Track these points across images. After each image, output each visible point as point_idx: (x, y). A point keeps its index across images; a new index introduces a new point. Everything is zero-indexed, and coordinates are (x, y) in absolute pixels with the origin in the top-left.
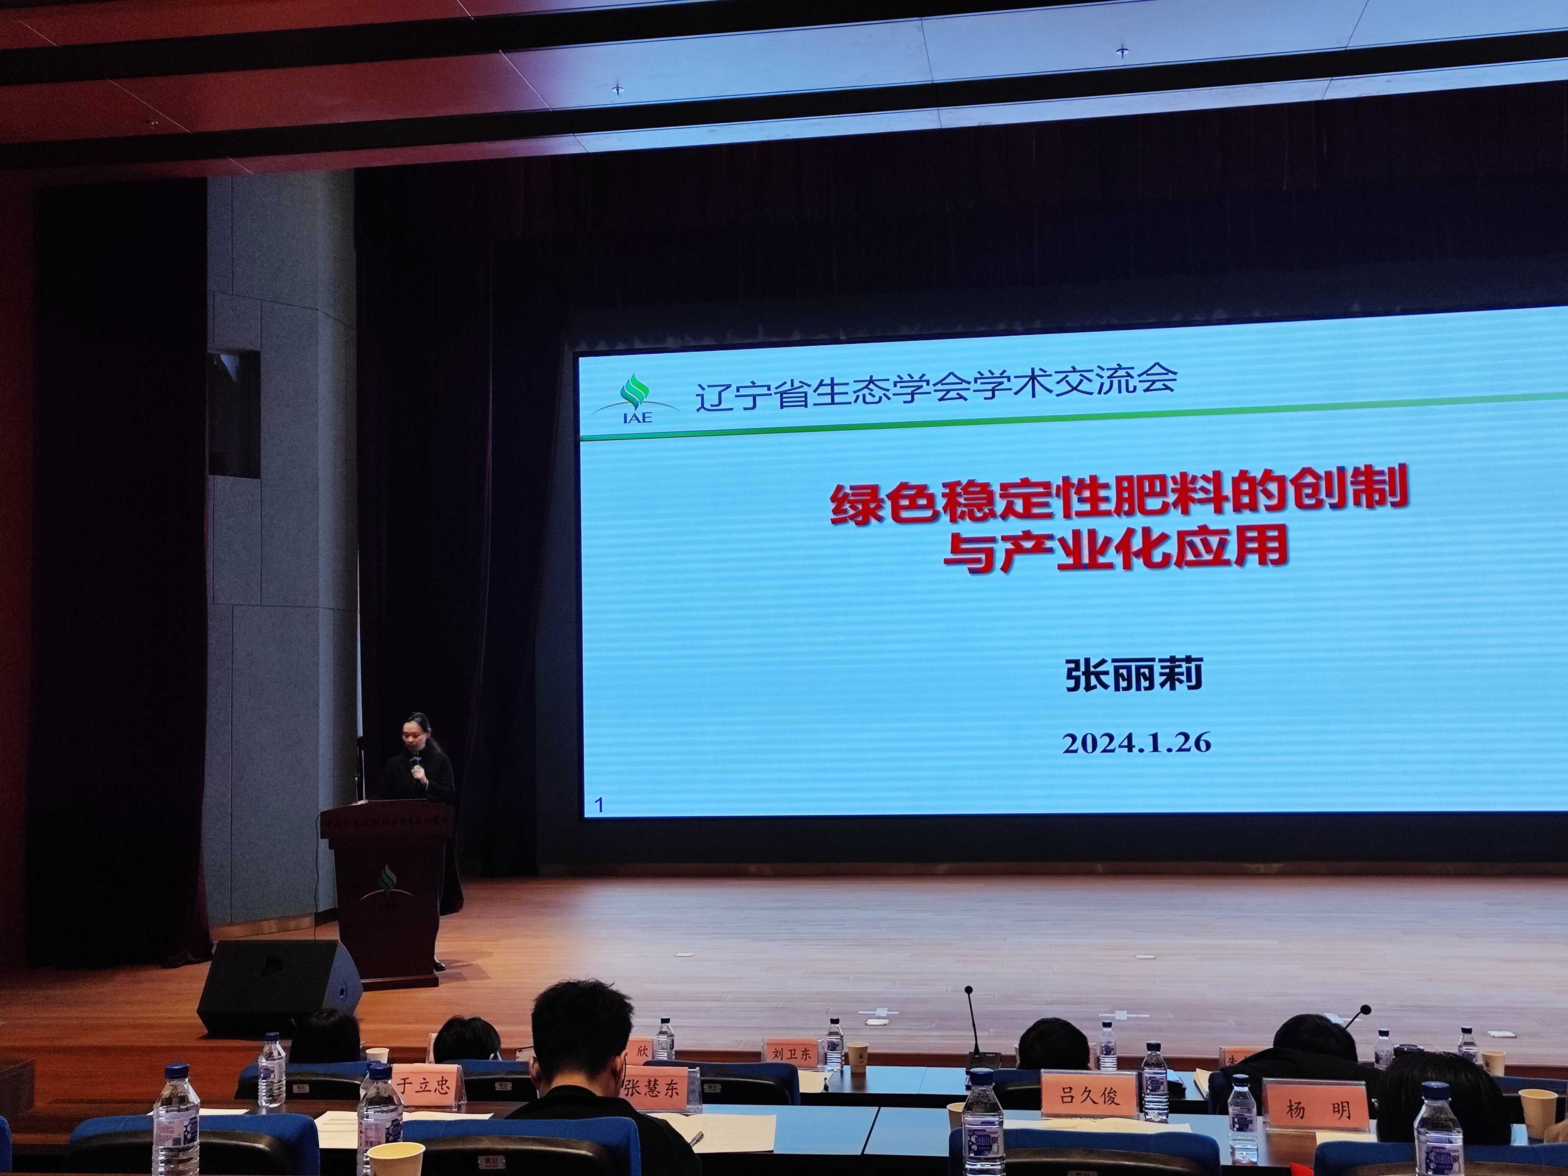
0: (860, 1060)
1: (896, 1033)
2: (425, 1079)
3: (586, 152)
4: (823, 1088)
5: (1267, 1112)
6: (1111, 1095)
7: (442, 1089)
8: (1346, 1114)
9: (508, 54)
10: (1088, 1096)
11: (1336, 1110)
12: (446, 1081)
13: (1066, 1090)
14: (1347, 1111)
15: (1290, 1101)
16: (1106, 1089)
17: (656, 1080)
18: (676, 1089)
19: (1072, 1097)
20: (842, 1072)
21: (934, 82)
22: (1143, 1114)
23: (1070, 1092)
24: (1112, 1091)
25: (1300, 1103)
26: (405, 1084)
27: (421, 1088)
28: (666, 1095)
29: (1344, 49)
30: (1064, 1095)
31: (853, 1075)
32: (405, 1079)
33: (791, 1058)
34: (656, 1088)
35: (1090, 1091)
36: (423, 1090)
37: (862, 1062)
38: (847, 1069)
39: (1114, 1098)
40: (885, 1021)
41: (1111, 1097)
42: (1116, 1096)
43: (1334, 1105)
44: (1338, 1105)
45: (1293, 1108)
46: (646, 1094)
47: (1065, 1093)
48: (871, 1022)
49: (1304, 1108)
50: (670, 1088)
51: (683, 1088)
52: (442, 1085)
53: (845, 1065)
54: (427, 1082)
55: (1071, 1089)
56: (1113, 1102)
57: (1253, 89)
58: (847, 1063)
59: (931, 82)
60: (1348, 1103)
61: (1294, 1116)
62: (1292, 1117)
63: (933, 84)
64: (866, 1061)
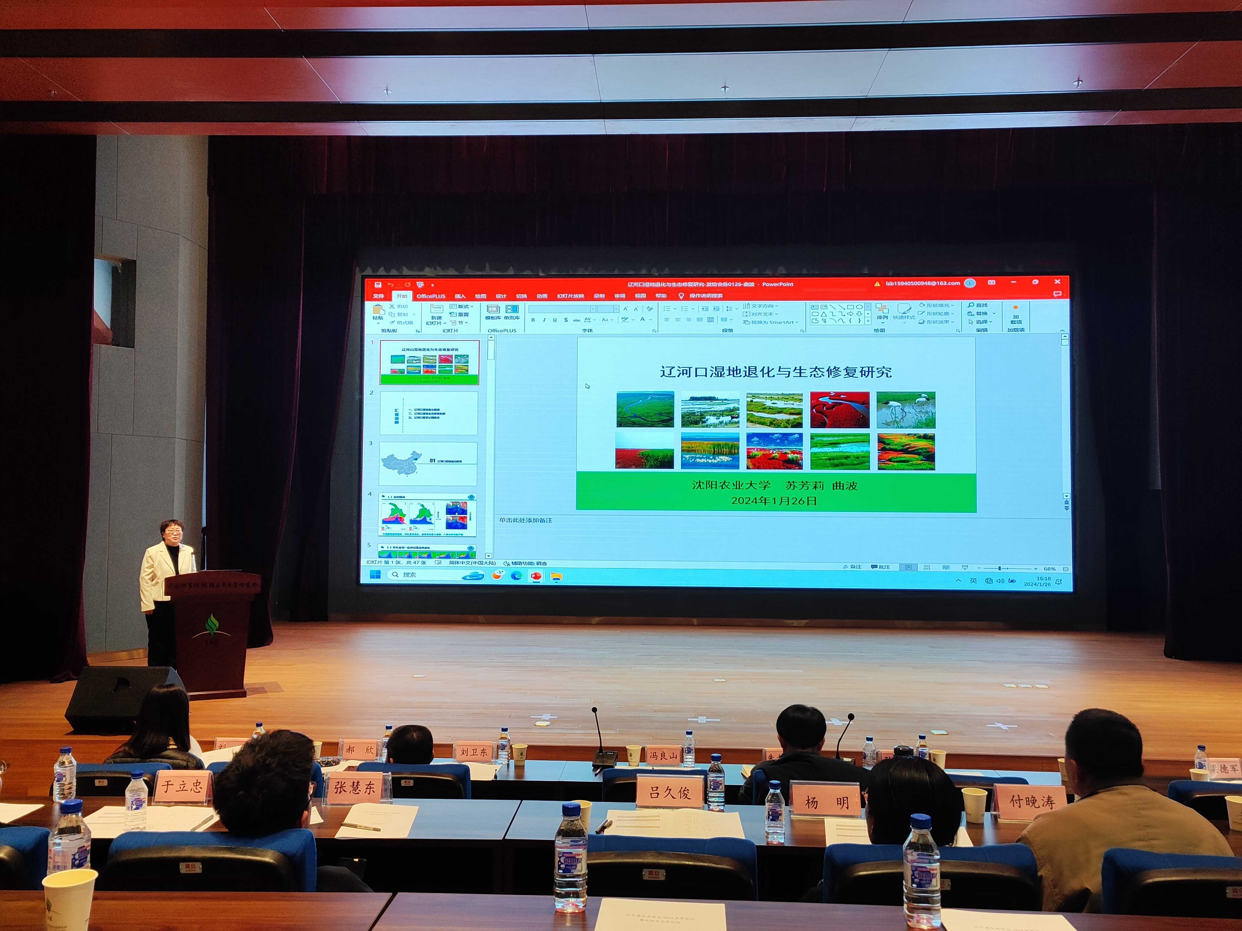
0: (521, 757)
1: (555, 731)
2: (183, 781)
3: (366, 135)
4: (494, 776)
5: (792, 804)
6: (685, 792)
7: (197, 789)
8: (846, 805)
9: (311, 59)
10: (669, 793)
11: (839, 802)
12: (200, 783)
13: (654, 789)
14: (847, 804)
15: (808, 796)
16: (682, 788)
17: (358, 782)
18: (373, 788)
19: (658, 794)
20: (508, 765)
21: (602, 101)
22: (707, 805)
23: (657, 790)
24: (686, 789)
25: (814, 798)
26: (168, 785)
27: (180, 788)
28: (365, 792)
29: (865, 97)
30: (652, 792)
31: (516, 767)
32: (168, 782)
33: (474, 755)
34: (358, 788)
35: (670, 790)
36: (181, 789)
37: (522, 758)
38: (512, 763)
39: (687, 795)
40: (548, 723)
41: (685, 794)
42: (688, 793)
43: (837, 799)
44: (841, 799)
45: (810, 801)
46: (350, 792)
47: (653, 791)
48: (538, 723)
49: (817, 802)
50: (369, 787)
51: (378, 787)
52: (196, 786)
53: (511, 759)
54: (185, 784)
55: (657, 788)
56: (686, 797)
57: (808, 120)
58: (512, 758)
59: (600, 101)
60: (847, 798)
61: (810, 807)
62: (809, 807)
63: (601, 103)
64: (524, 757)
